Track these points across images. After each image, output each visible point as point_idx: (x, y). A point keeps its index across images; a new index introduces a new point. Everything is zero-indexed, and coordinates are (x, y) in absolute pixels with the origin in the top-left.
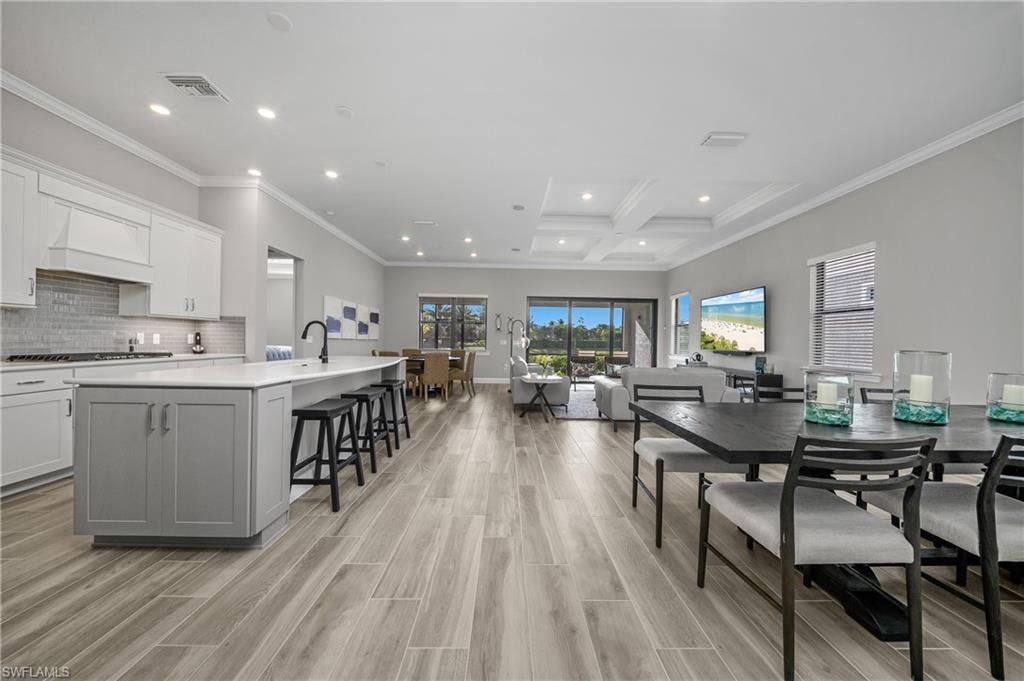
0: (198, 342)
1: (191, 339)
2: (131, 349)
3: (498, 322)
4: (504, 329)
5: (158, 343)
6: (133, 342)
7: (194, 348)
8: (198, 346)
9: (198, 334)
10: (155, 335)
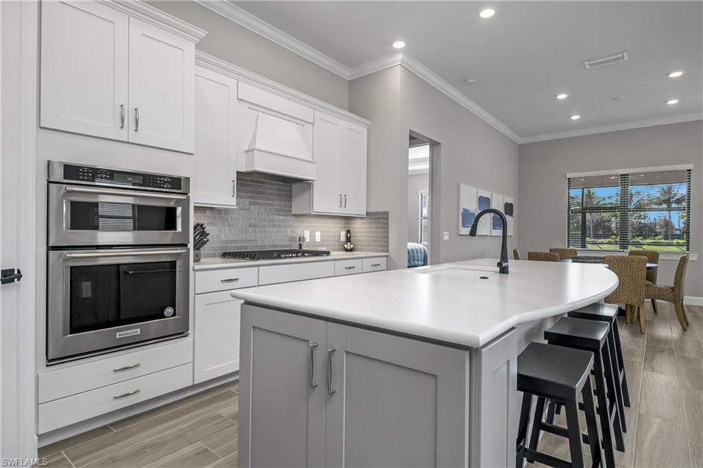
0: (348, 240)
1: (343, 235)
2: (300, 245)
5: (319, 241)
6: (301, 240)
7: (346, 246)
8: (349, 244)
9: (348, 232)
10: (317, 232)
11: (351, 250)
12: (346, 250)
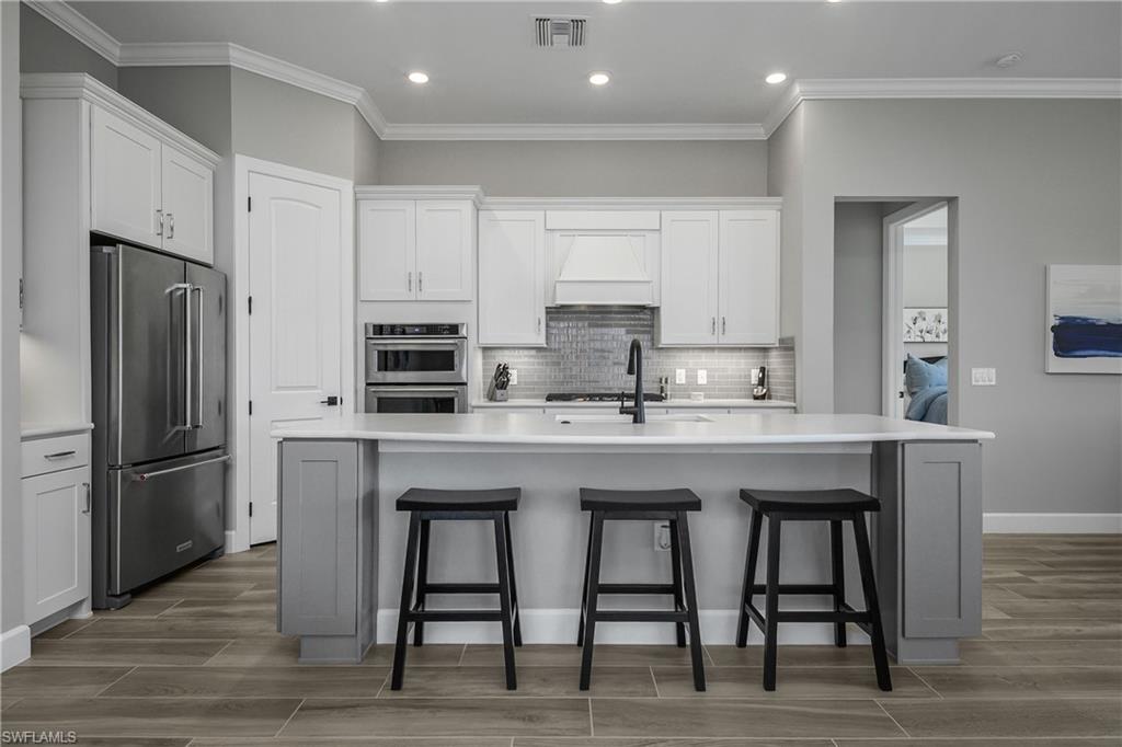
0: (761, 382)
1: (755, 374)
5: (705, 382)
6: (663, 381)
7: (756, 391)
8: (760, 388)
9: (763, 370)
10: (700, 371)
11: (763, 397)
12: (756, 398)
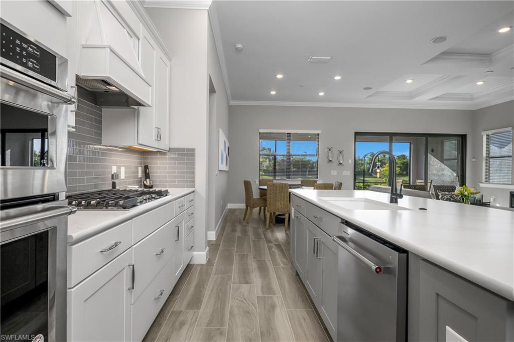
0: (147, 176)
1: (140, 172)
3: (330, 154)
4: (335, 160)
5: (125, 177)
7: (145, 182)
8: (148, 180)
10: (122, 168)
